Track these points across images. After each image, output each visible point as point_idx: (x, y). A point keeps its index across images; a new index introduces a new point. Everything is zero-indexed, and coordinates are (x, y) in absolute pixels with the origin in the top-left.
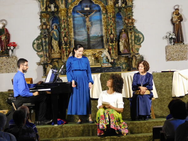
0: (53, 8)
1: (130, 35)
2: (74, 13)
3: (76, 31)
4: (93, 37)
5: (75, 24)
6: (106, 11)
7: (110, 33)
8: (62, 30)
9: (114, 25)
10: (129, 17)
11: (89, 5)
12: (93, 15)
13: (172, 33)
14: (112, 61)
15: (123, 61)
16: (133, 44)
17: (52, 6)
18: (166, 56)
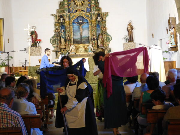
0: (62, 20)
1: (104, 36)
2: (73, 23)
3: (74, 33)
4: (84, 37)
5: (74, 30)
6: (91, 23)
8: (67, 33)
9: (95, 31)
10: (104, 27)
11: (82, 19)
14: (94, 51)
16: (106, 42)
17: (61, 19)
18: (124, 48)
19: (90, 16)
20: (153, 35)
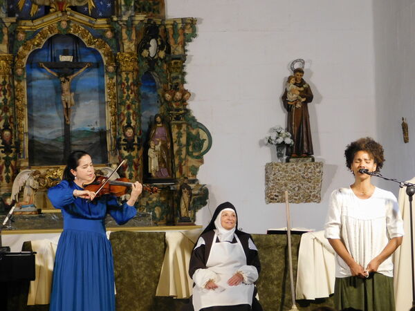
1: (175, 131)
2: (31, 68)
3: (34, 115)
4: (80, 132)
5: (34, 98)
6: (117, 68)
7: (126, 124)
9: (135, 104)
10: (176, 86)
11: (70, 48)
12: (82, 75)
13: (283, 132)
14: (128, 197)
15: (155, 199)
16: (183, 156)
18: (268, 189)
19: (109, 34)
20: (405, 127)
